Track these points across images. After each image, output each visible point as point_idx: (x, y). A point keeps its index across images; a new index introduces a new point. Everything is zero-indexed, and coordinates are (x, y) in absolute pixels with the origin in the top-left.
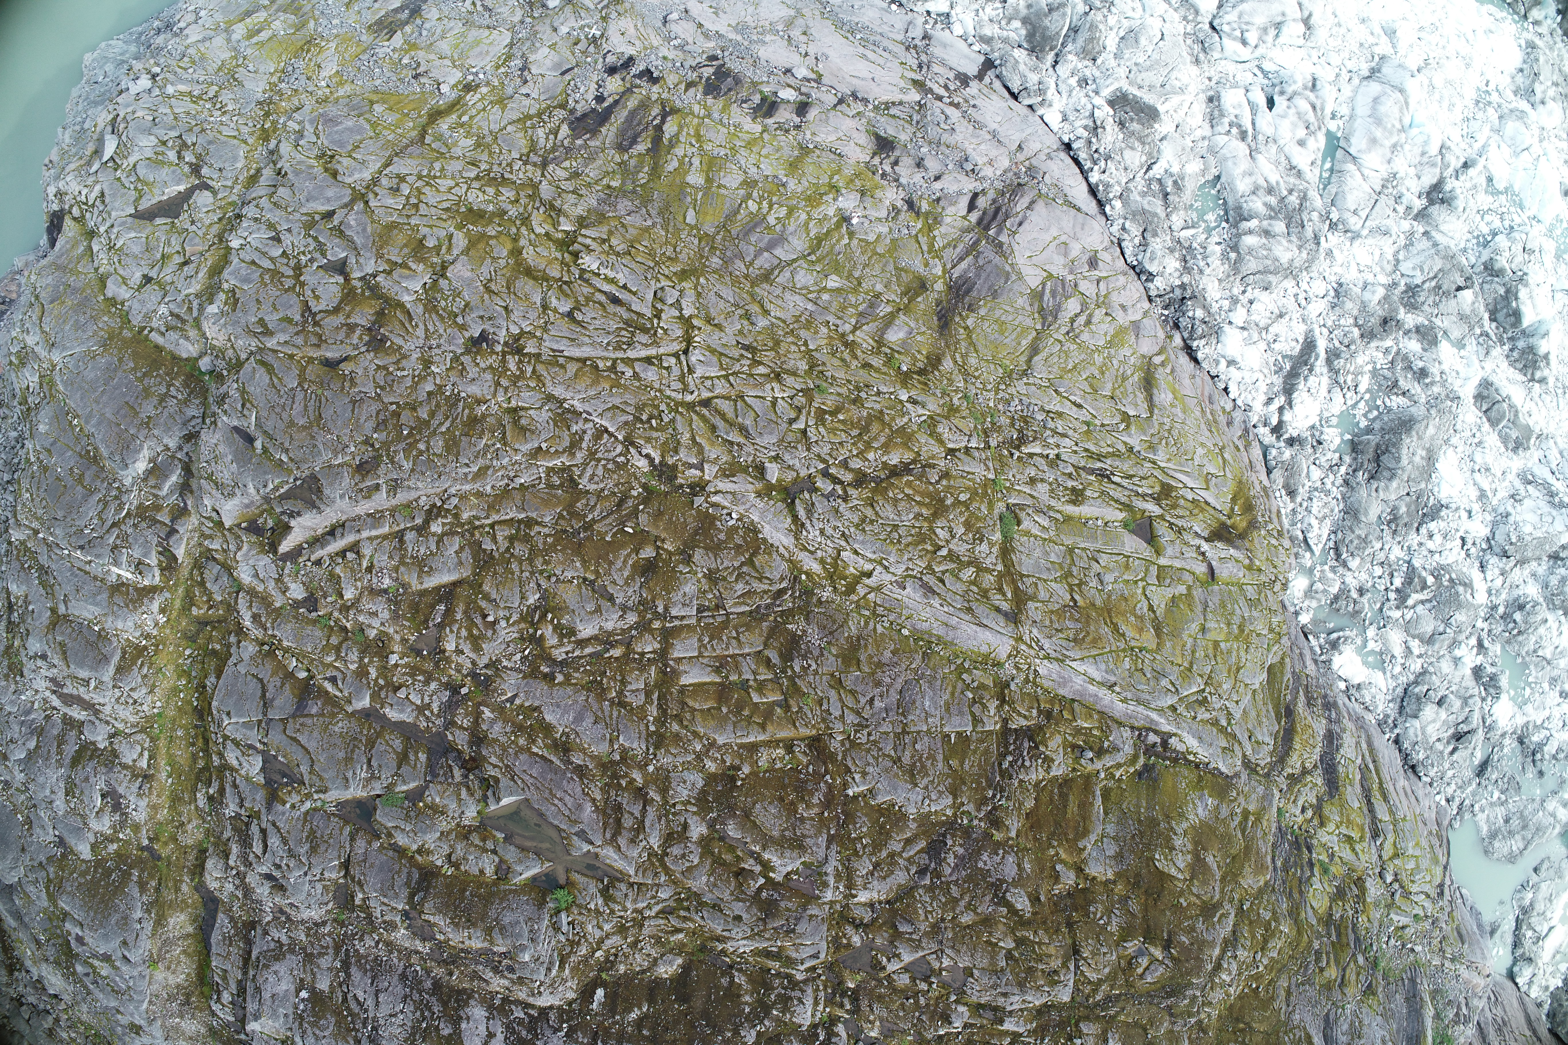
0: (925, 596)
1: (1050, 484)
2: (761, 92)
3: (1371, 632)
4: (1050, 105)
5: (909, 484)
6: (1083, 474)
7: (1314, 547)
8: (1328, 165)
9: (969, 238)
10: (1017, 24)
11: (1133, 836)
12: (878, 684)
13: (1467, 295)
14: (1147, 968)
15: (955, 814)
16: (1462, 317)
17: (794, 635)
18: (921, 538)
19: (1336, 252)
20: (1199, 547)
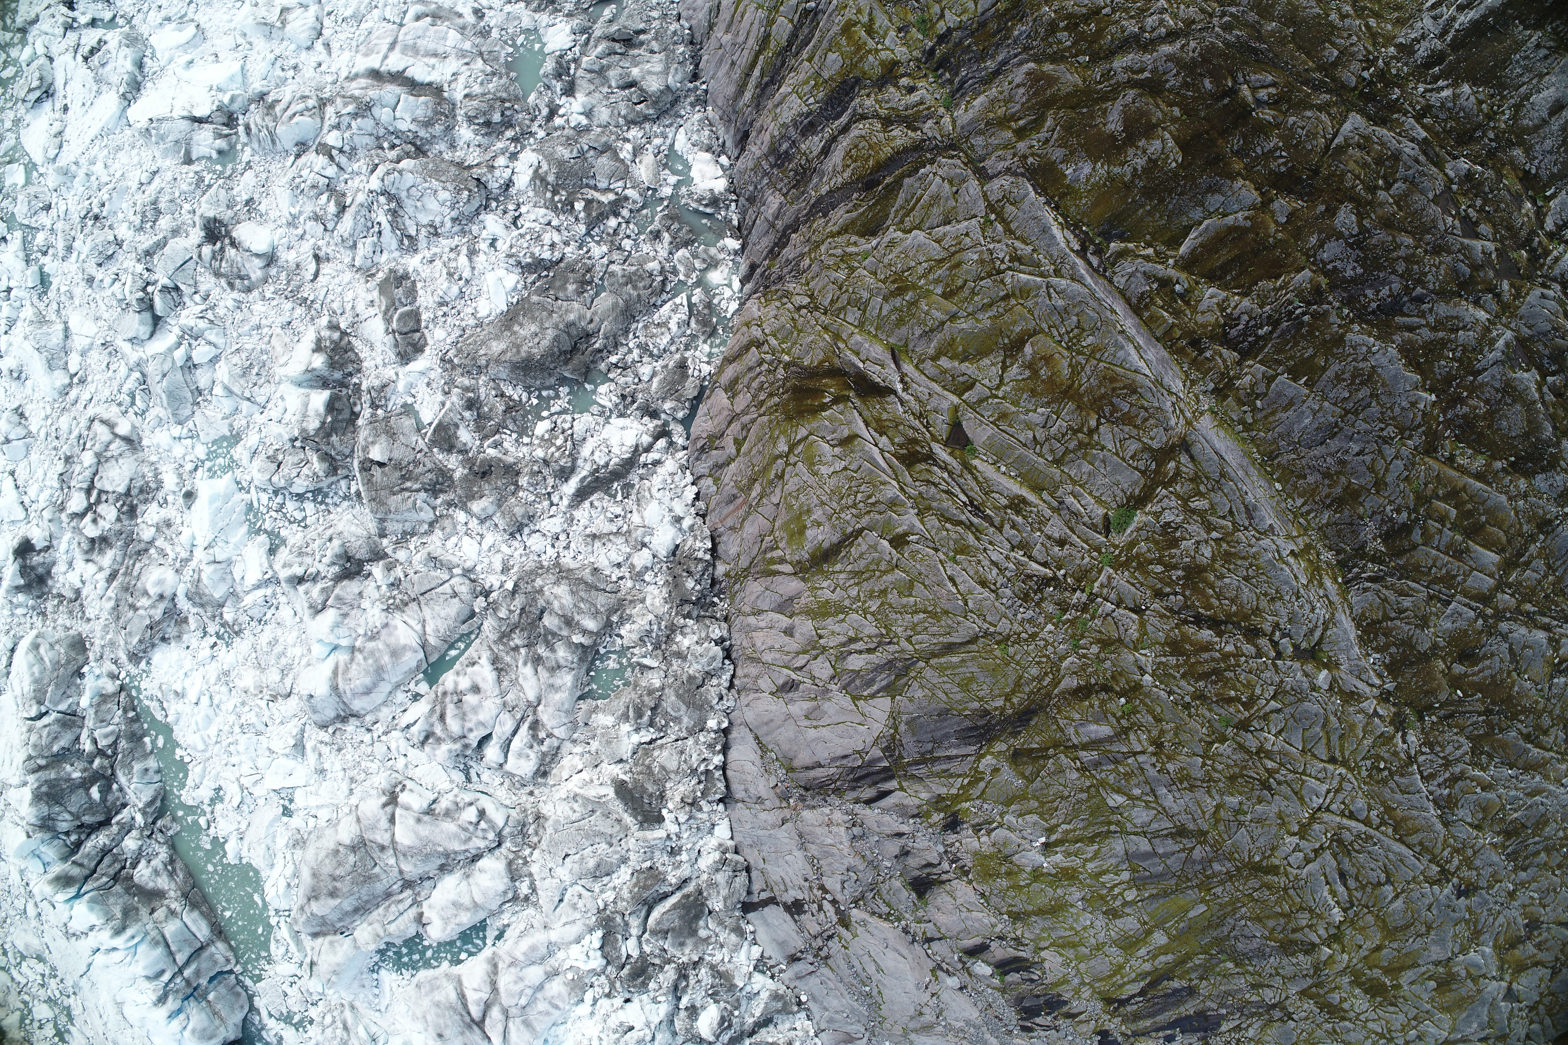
0: (1255, 508)
1: (1040, 530)
2: (1002, 981)
3: (667, 191)
4: (720, 845)
5: (1209, 607)
6: (997, 520)
7: (685, 303)
8: (453, 653)
9: (922, 771)
10: (703, 933)
11: (1181, 194)
12: (1342, 463)
13: (376, 453)
14: (1263, 87)
15: (1352, 322)
16: (392, 435)
17: (1385, 541)
18: (1228, 557)
19: (498, 566)
20: (904, 390)
